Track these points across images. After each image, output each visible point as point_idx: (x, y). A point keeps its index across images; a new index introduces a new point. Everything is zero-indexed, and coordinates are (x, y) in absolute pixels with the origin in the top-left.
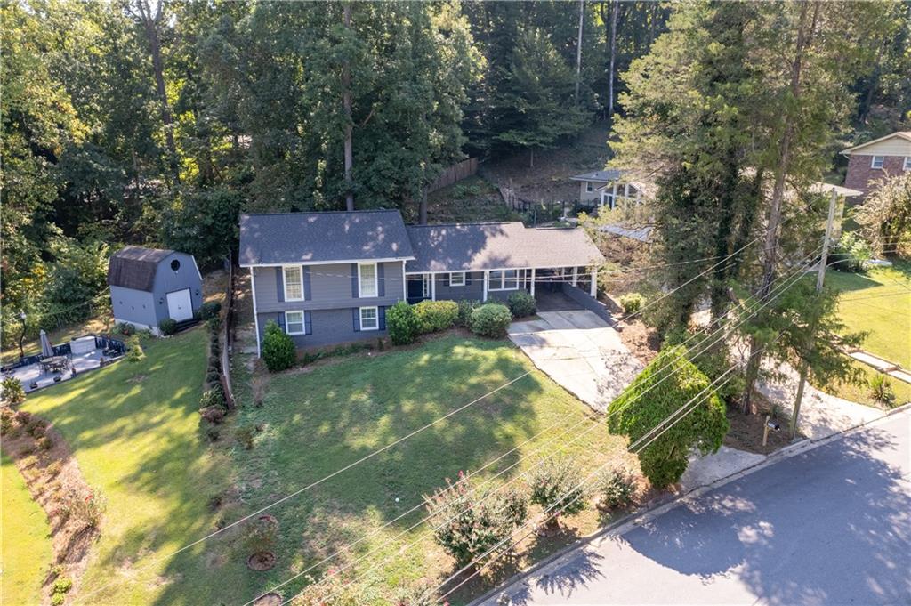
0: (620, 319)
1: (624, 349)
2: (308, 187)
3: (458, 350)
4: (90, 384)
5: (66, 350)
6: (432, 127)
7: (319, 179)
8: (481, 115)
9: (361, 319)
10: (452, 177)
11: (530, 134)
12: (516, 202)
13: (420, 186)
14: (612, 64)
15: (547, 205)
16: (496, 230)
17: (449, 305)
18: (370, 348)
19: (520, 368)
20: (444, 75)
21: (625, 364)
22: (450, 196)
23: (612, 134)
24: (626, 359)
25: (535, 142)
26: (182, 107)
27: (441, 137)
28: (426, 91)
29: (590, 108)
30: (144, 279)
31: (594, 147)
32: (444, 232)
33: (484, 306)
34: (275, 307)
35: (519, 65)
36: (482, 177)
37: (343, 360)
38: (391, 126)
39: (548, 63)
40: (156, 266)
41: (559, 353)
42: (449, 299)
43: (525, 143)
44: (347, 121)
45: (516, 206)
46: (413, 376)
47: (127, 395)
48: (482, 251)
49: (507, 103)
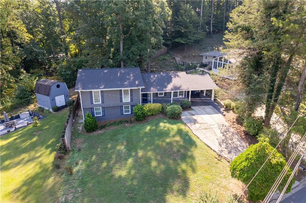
0: (224, 111)
1: (227, 124)
2: (107, 58)
3: (162, 124)
4: (20, 134)
5: (18, 117)
6: (152, 36)
7: (111, 55)
8: (169, 33)
9: (124, 110)
10: (159, 54)
11: (185, 39)
12: (181, 62)
13: (147, 58)
14: (212, 17)
15: (192, 64)
16: (176, 75)
17: (158, 105)
18: (127, 122)
19: (187, 134)
20: (156, 17)
21: (228, 131)
22: (158, 60)
23: (224, 39)
24: (229, 128)
25: (187, 42)
26: (71, 30)
27: (155, 40)
28: (150, 23)
29: (205, 31)
30: (46, 91)
31: (206, 44)
32: (156, 76)
33: (172, 106)
34: (89, 106)
35: (182, 17)
36: (169, 54)
37: (116, 127)
38: (138, 37)
39: (191, 15)
40: (51, 87)
41: (202, 126)
42: (158, 103)
43: (184, 42)
44: (121, 34)
45: (181, 64)
46: (143, 137)
47: (31, 141)
48: (171, 83)
49: (178, 29)
